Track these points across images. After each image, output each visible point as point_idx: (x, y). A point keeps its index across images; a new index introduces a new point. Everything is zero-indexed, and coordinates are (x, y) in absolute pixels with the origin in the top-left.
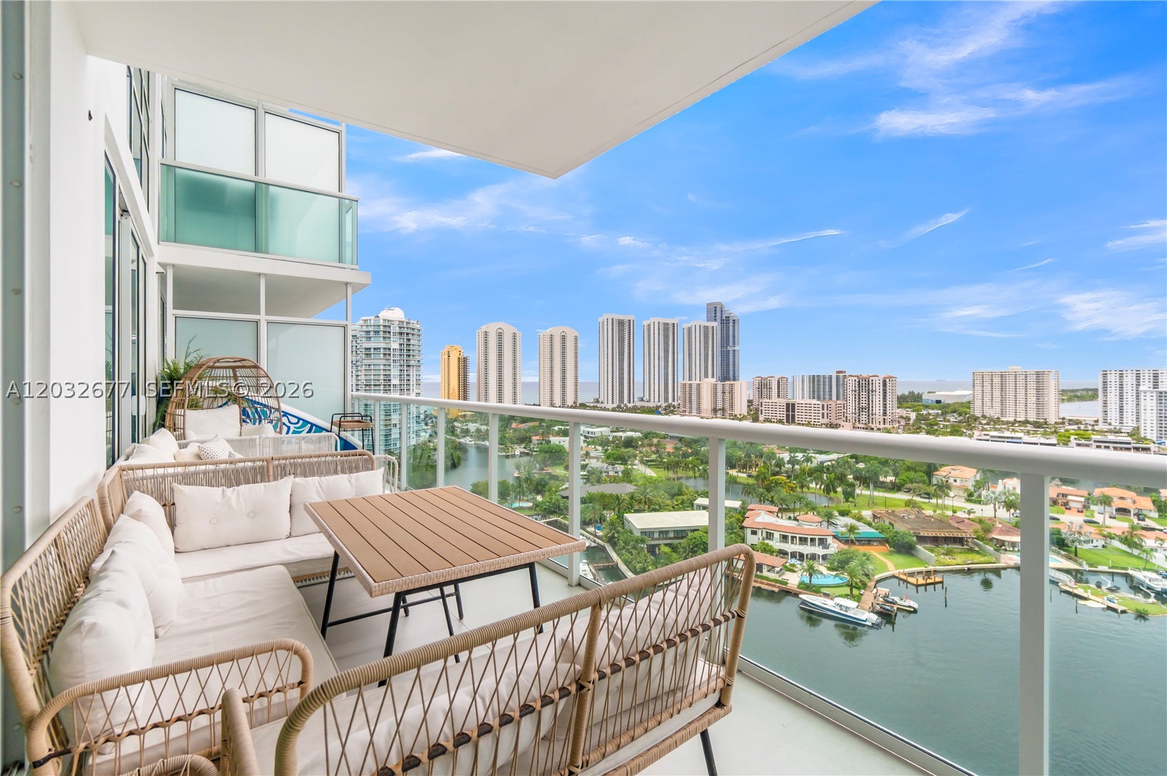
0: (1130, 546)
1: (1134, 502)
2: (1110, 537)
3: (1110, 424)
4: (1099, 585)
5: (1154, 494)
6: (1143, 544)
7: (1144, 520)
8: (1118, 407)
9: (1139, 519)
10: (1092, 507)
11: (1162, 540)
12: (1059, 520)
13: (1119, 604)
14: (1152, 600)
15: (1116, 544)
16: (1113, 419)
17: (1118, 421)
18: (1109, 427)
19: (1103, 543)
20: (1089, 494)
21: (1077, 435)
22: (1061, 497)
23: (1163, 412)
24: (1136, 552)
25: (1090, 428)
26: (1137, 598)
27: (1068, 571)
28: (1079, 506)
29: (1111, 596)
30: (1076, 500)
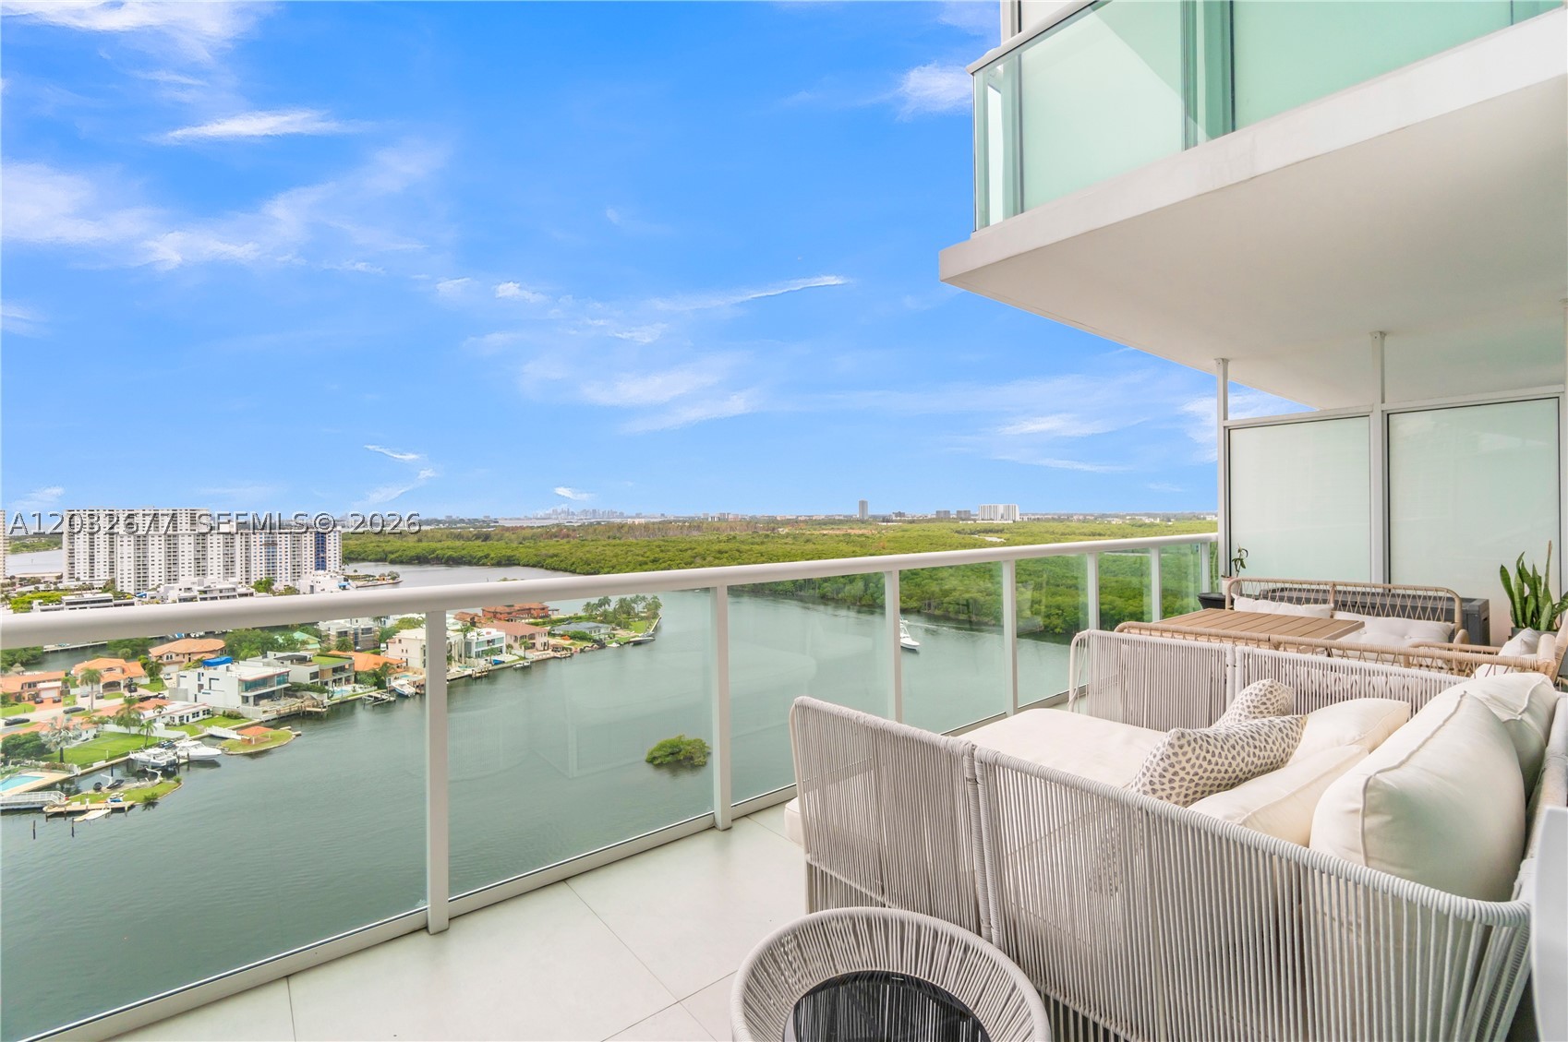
0: (127, 726)
1: (123, 671)
2: (103, 722)
3: (78, 579)
4: (98, 788)
5: (142, 656)
6: (142, 717)
7: (136, 690)
8: (87, 557)
9: (131, 691)
10: (73, 691)
11: (160, 707)
12: (28, 721)
13: (125, 800)
14: (159, 779)
15: (112, 728)
16: (82, 572)
17: (88, 575)
18: (76, 583)
19: (94, 732)
20: (67, 675)
21: (41, 598)
22: (26, 688)
23: (142, 559)
24: (134, 730)
25: (53, 587)
26: (143, 783)
27: (50, 787)
28: (55, 694)
29: (114, 794)
30: (49, 688)
